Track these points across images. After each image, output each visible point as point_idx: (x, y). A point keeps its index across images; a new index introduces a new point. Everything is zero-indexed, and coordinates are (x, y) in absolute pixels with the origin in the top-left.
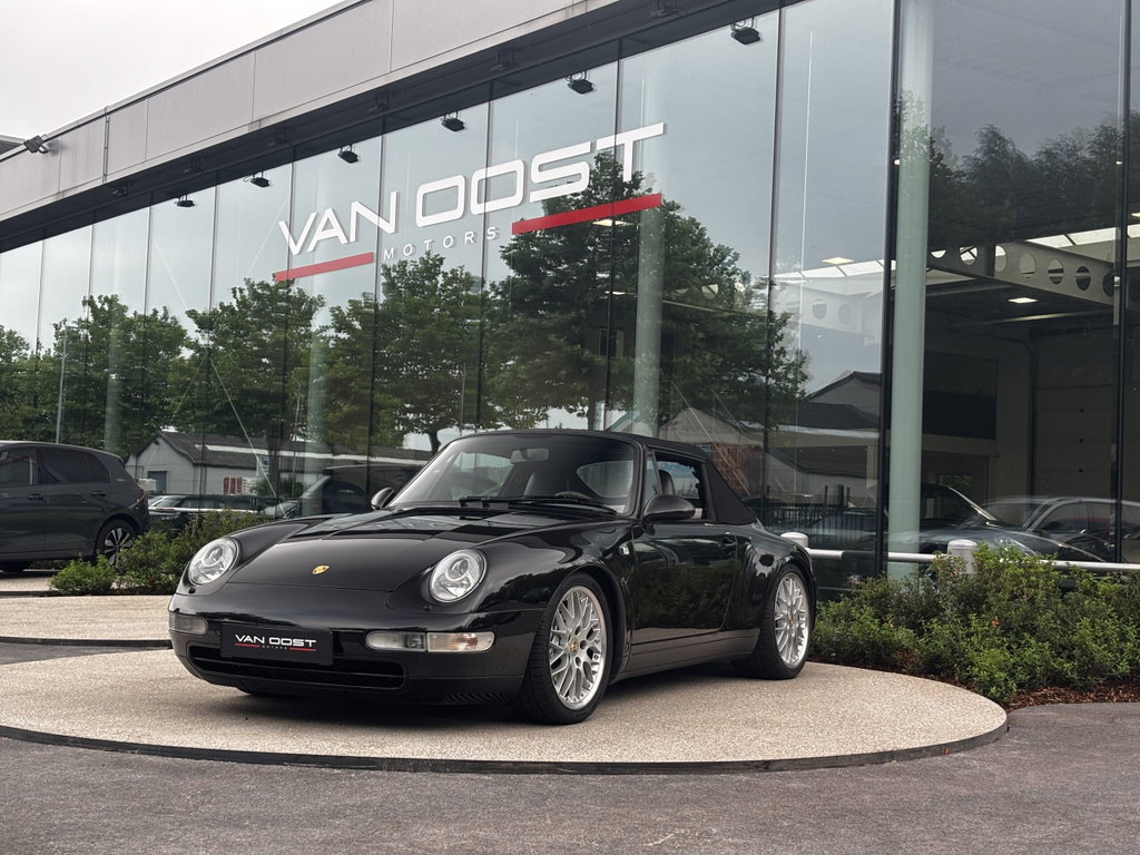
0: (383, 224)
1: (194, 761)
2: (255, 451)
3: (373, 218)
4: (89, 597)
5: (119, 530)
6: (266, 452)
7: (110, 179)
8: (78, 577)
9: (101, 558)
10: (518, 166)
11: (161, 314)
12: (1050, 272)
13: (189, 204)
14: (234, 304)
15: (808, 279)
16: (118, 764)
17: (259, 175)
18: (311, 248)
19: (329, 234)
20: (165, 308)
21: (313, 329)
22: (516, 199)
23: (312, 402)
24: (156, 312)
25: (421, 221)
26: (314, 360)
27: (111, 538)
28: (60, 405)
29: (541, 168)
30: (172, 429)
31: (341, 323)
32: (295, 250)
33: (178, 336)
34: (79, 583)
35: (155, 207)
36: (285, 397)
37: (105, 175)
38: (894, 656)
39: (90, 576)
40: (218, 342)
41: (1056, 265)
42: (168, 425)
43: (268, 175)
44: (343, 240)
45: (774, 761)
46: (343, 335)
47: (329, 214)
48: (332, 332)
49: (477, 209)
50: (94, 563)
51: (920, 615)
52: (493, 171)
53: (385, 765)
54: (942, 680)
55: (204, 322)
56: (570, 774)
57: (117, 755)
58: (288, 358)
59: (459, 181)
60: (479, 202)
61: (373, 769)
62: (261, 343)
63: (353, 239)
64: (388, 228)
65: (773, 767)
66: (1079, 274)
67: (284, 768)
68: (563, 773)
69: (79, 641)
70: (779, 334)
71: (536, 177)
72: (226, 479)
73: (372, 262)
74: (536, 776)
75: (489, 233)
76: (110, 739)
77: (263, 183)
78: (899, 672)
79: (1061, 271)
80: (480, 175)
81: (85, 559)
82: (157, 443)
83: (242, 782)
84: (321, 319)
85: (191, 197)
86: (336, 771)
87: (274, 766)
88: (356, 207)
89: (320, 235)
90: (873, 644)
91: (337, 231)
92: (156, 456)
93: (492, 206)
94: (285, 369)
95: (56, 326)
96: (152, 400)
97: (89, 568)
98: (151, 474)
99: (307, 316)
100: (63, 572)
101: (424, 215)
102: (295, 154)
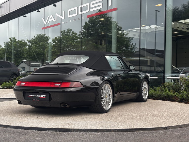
0: (62, 17)
1: (24, 130)
2: (40, 64)
3: (60, 16)
4: (8, 89)
5: (14, 76)
6: (41, 64)
7: (11, 12)
8: (6, 85)
9: (10, 82)
10: (88, 4)
11: (22, 40)
12: (182, 27)
13: (25, 16)
14: (35, 38)
15: (136, 30)
16: (5, 132)
17: (38, 10)
18: (48, 23)
19: (52, 20)
20: (23, 39)
21: (49, 42)
22: (88, 11)
23: (49, 55)
24: (21, 40)
25: (69, 16)
26: (49, 48)
27: (13, 78)
28: (5, 56)
29: (92, 4)
30: (25, 60)
31: (53, 41)
32: (45, 23)
33: (26, 44)
34: (6, 86)
35: (19, 17)
36: (44, 54)
37: (10, 11)
38: (173, 98)
39: (8, 85)
40: (32, 45)
41: (183, 26)
42: (25, 59)
43: (40, 10)
44: (54, 21)
45: (168, 127)
46: (54, 43)
47: (51, 16)
48: (52, 43)
49: (80, 13)
50: (9, 83)
51: (177, 89)
52: (83, 6)
53: (72, 130)
54: (185, 103)
55: (30, 41)
56: (119, 132)
57: (5, 128)
58: (45, 47)
59: (76, 8)
60: (80, 12)
61: (69, 132)
62: (39, 45)
63: (56, 21)
64: (63, 18)
65: (168, 128)
66: (187, 28)
67: (47, 132)
68: (117, 132)
69: (4, 98)
70: (131, 41)
71: (92, 6)
72: (35, 69)
73: (60, 25)
74: (111, 133)
75: (82, 18)
76: (4, 124)
77: (39, 11)
78: (174, 101)
79: (184, 27)
80: (80, 6)
81: (7, 82)
82: (23, 63)
83: (36, 137)
84: (50, 41)
85: (26, 15)
86: (60, 132)
87: (44, 131)
88: (57, 14)
89: (50, 20)
90: (169, 96)
91: (53, 19)
92: (22, 65)
93: (83, 12)
94: (44, 49)
95: (4, 43)
96: (21, 55)
97: (8, 83)
98: (22, 68)
99: (48, 40)
100: (3, 84)
101: (70, 15)
102: (44, 6)
